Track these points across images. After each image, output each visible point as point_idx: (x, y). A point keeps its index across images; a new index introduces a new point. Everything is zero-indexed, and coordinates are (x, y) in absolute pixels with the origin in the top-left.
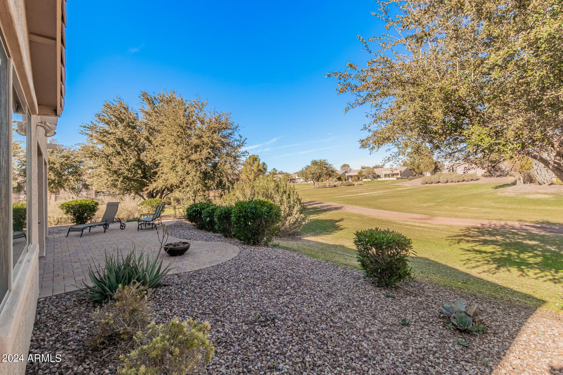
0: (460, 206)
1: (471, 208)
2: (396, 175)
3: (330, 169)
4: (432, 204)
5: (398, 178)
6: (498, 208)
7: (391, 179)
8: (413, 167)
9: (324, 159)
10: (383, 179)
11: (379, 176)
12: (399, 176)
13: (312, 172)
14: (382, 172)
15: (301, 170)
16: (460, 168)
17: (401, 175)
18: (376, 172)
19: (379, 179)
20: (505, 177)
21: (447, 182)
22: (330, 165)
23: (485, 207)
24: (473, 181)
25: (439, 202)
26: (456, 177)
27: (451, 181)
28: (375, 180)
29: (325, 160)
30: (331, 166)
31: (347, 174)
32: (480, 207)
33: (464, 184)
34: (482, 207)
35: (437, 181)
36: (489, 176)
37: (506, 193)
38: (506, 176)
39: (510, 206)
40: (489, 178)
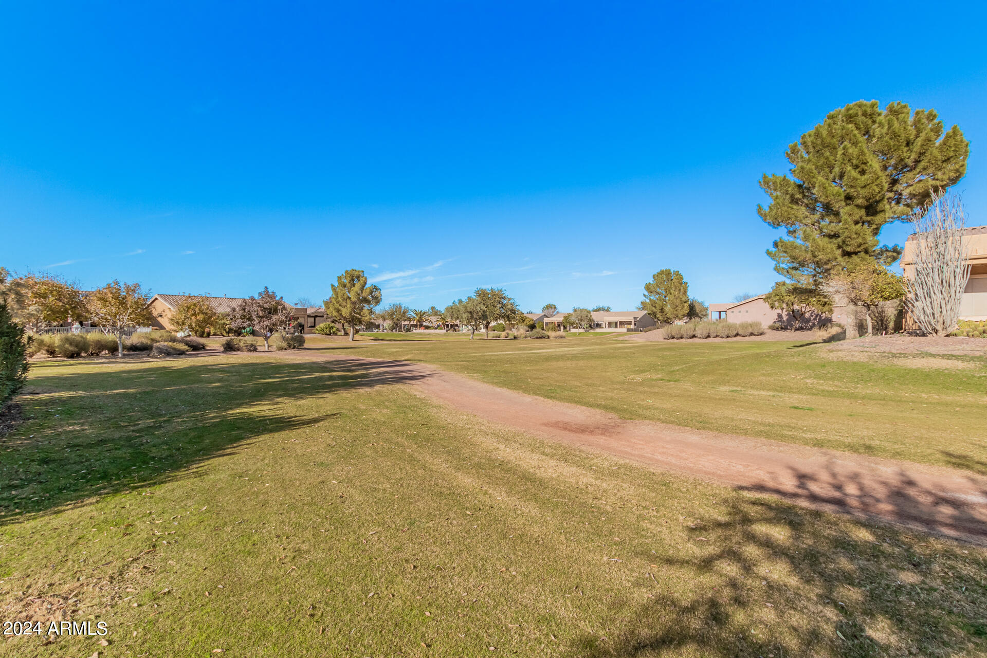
0: (724, 383)
1: (751, 392)
2: (627, 324)
3: (509, 307)
4: (655, 376)
5: (629, 330)
6: (830, 394)
7: (619, 330)
8: (653, 308)
9: (500, 288)
10: (606, 330)
11: (599, 325)
12: (632, 327)
13: (469, 309)
14: (605, 318)
15: (451, 304)
16: (733, 312)
17: (635, 324)
18: (593, 317)
19: (598, 330)
20: (809, 332)
21: (708, 336)
22: (510, 299)
23: (790, 390)
24: (753, 337)
25: (674, 371)
26: (724, 327)
27: (715, 335)
28: (591, 331)
29: (501, 291)
30: (512, 301)
31: (546, 320)
32: (776, 390)
33: (737, 342)
34: (782, 389)
35: (691, 334)
36: (782, 328)
37: (841, 354)
38: (810, 329)
39: (861, 389)
40: (781, 332)
